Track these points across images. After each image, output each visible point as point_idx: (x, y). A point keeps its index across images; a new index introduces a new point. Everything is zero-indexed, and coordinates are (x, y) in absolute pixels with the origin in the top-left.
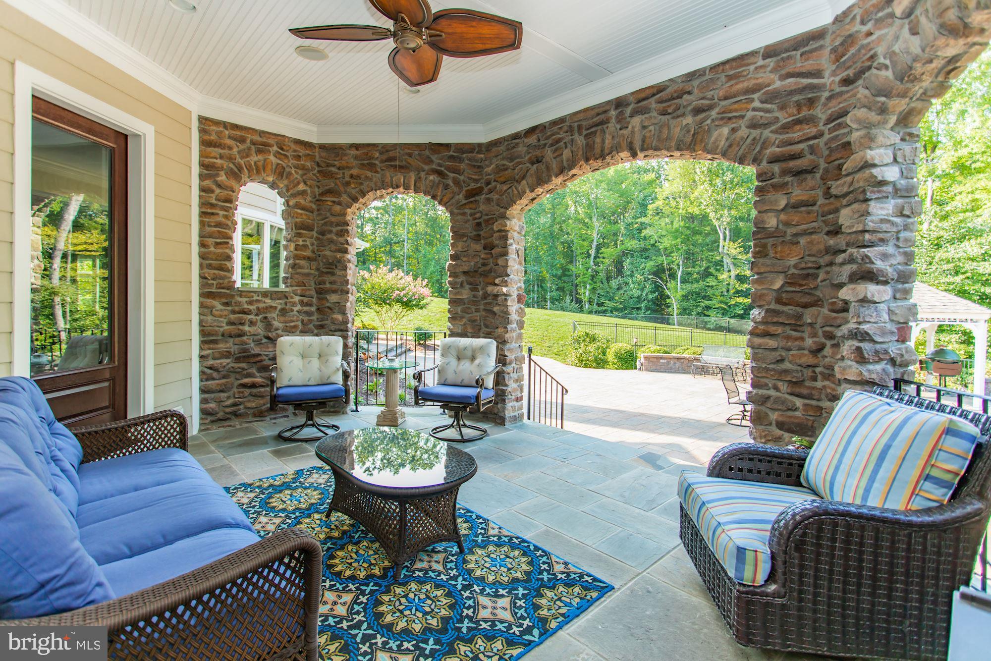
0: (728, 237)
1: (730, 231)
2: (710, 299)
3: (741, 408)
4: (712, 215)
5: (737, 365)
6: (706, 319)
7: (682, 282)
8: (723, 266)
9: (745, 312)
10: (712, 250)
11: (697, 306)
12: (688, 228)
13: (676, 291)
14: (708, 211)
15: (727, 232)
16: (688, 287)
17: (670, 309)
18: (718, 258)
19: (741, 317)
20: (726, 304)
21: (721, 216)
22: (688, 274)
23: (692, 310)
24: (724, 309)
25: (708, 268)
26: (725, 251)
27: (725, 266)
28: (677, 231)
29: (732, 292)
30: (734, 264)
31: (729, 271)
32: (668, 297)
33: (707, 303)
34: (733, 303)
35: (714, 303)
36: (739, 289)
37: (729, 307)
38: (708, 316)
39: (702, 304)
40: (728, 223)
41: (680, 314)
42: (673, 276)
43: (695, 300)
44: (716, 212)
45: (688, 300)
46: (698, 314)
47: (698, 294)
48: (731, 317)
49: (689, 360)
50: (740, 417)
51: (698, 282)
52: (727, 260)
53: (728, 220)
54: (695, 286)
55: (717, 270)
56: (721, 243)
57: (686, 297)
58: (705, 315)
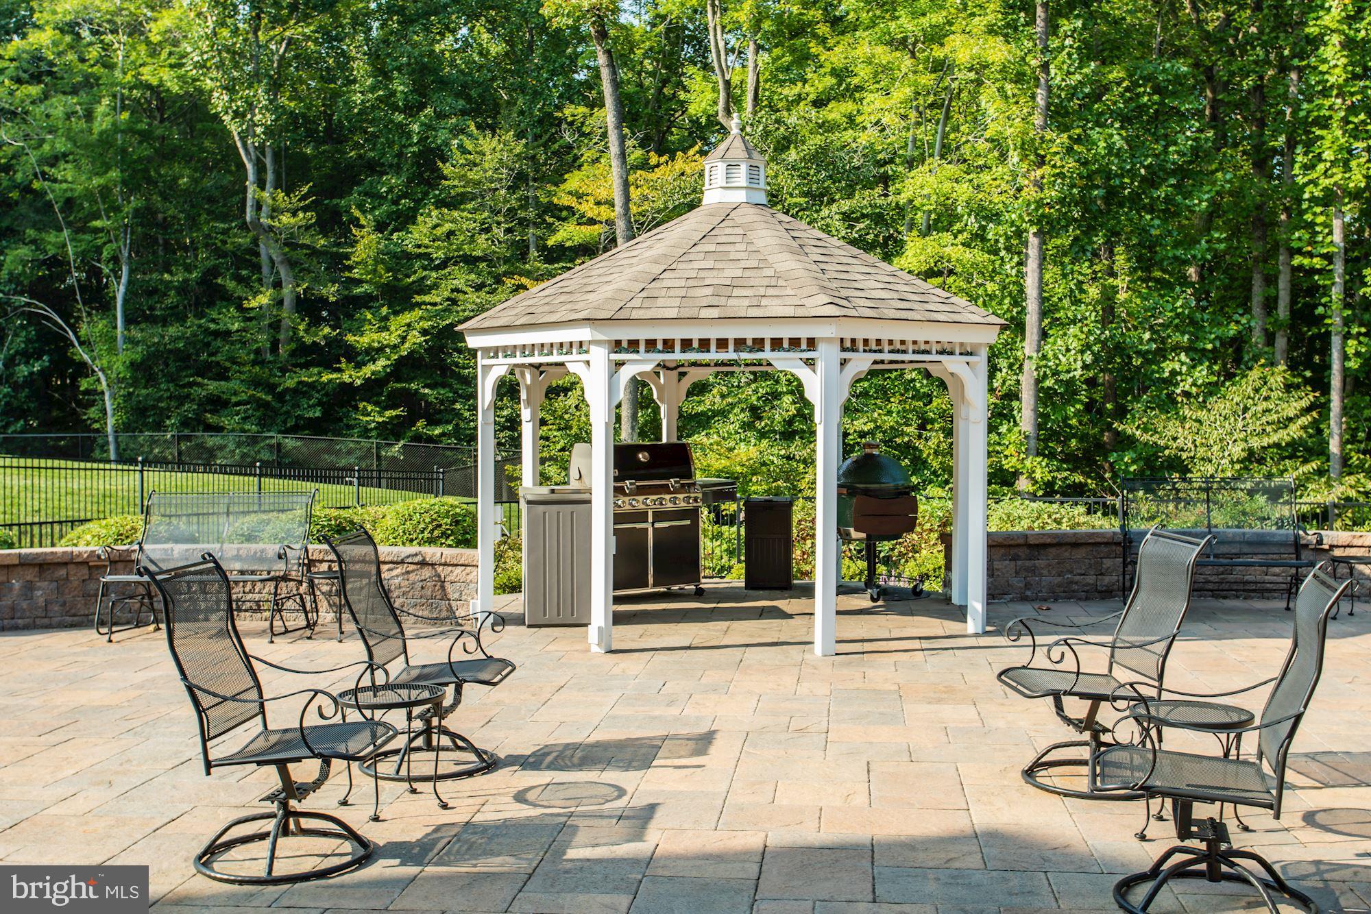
0: (270, 177)
1: (276, 156)
2: (222, 375)
3: (269, 778)
4: (219, 101)
5: (279, 568)
6: (212, 441)
7: (129, 321)
8: (257, 268)
9: (325, 413)
10: (224, 218)
11: (182, 399)
12: (145, 136)
13: (112, 351)
14: (209, 84)
15: (268, 161)
16: (155, 335)
17: (93, 412)
18: (243, 240)
19: (316, 427)
20: (271, 388)
21: (251, 106)
22: (152, 292)
23: (165, 414)
24: (266, 405)
25: (213, 272)
26: (265, 221)
27: (265, 270)
28: (106, 140)
29: (283, 351)
30: (292, 264)
31: (277, 285)
32: (83, 369)
33: (213, 386)
34: (290, 383)
35: (235, 387)
36: (308, 340)
37: (280, 397)
38: (219, 429)
39: (197, 392)
40: (269, 131)
41: (125, 427)
42: (99, 300)
43: (172, 379)
44: (231, 89)
45: (151, 380)
46: (185, 423)
47: (183, 358)
48: (286, 432)
49: (92, 566)
50: (270, 826)
51: (182, 319)
52: (269, 250)
53: (269, 119)
54: (172, 330)
55: (239, 279)
56: (251, 188)
57: (143, 371)
58: (209, 428)
